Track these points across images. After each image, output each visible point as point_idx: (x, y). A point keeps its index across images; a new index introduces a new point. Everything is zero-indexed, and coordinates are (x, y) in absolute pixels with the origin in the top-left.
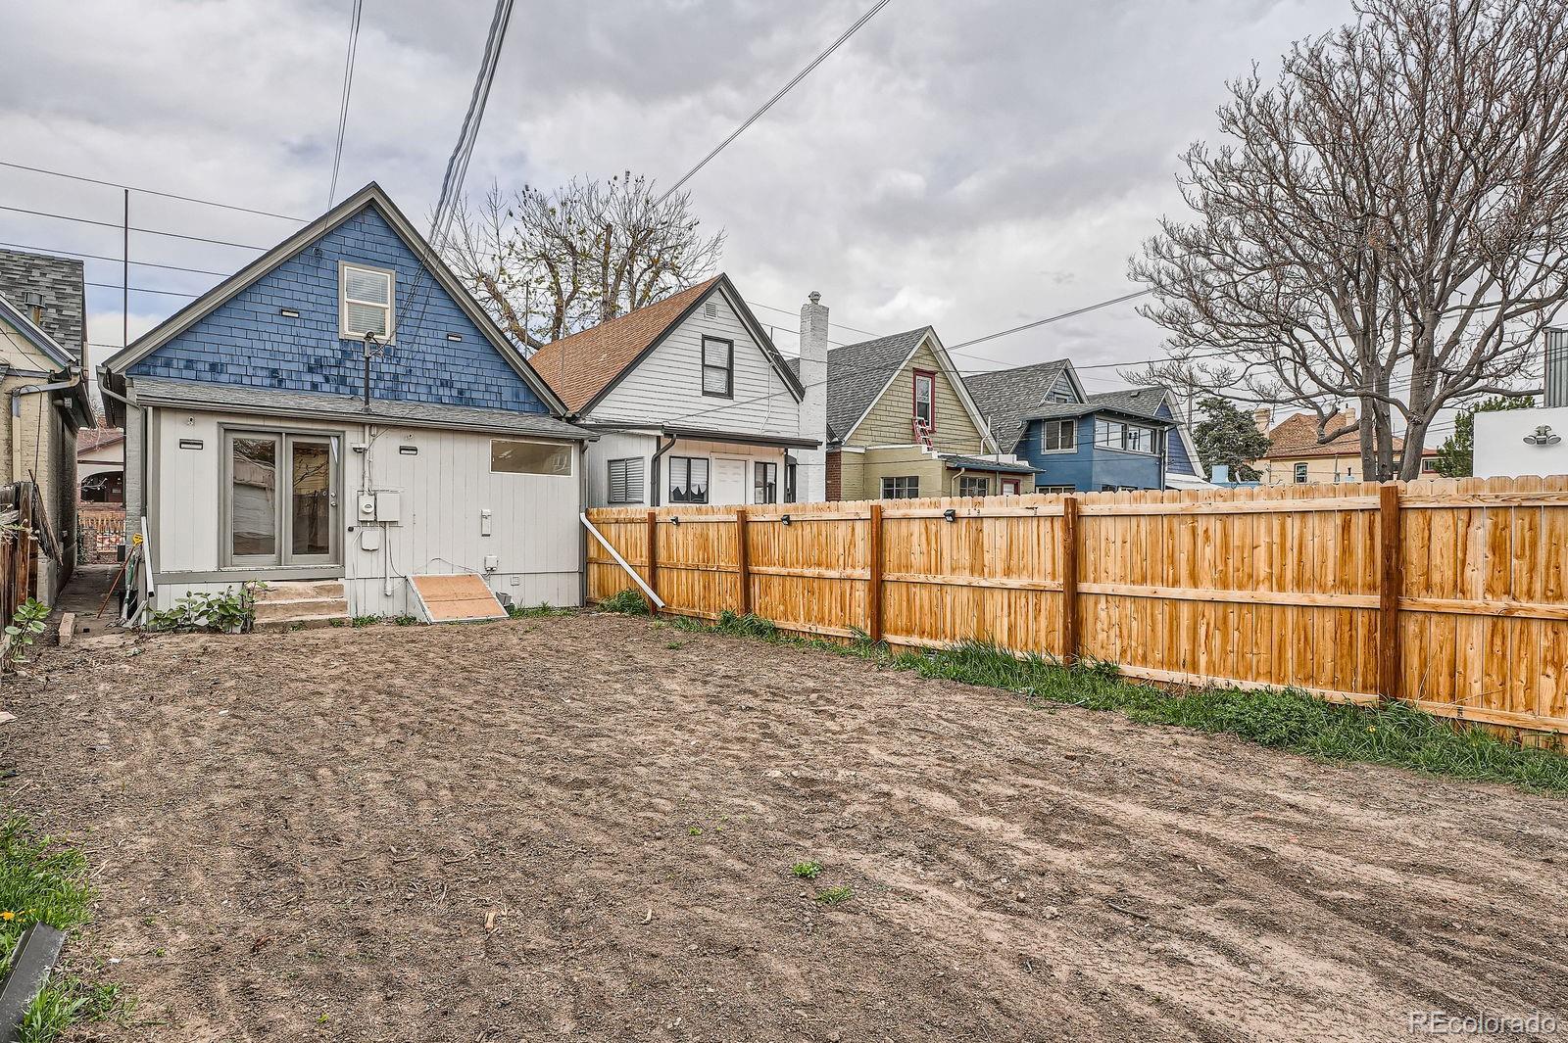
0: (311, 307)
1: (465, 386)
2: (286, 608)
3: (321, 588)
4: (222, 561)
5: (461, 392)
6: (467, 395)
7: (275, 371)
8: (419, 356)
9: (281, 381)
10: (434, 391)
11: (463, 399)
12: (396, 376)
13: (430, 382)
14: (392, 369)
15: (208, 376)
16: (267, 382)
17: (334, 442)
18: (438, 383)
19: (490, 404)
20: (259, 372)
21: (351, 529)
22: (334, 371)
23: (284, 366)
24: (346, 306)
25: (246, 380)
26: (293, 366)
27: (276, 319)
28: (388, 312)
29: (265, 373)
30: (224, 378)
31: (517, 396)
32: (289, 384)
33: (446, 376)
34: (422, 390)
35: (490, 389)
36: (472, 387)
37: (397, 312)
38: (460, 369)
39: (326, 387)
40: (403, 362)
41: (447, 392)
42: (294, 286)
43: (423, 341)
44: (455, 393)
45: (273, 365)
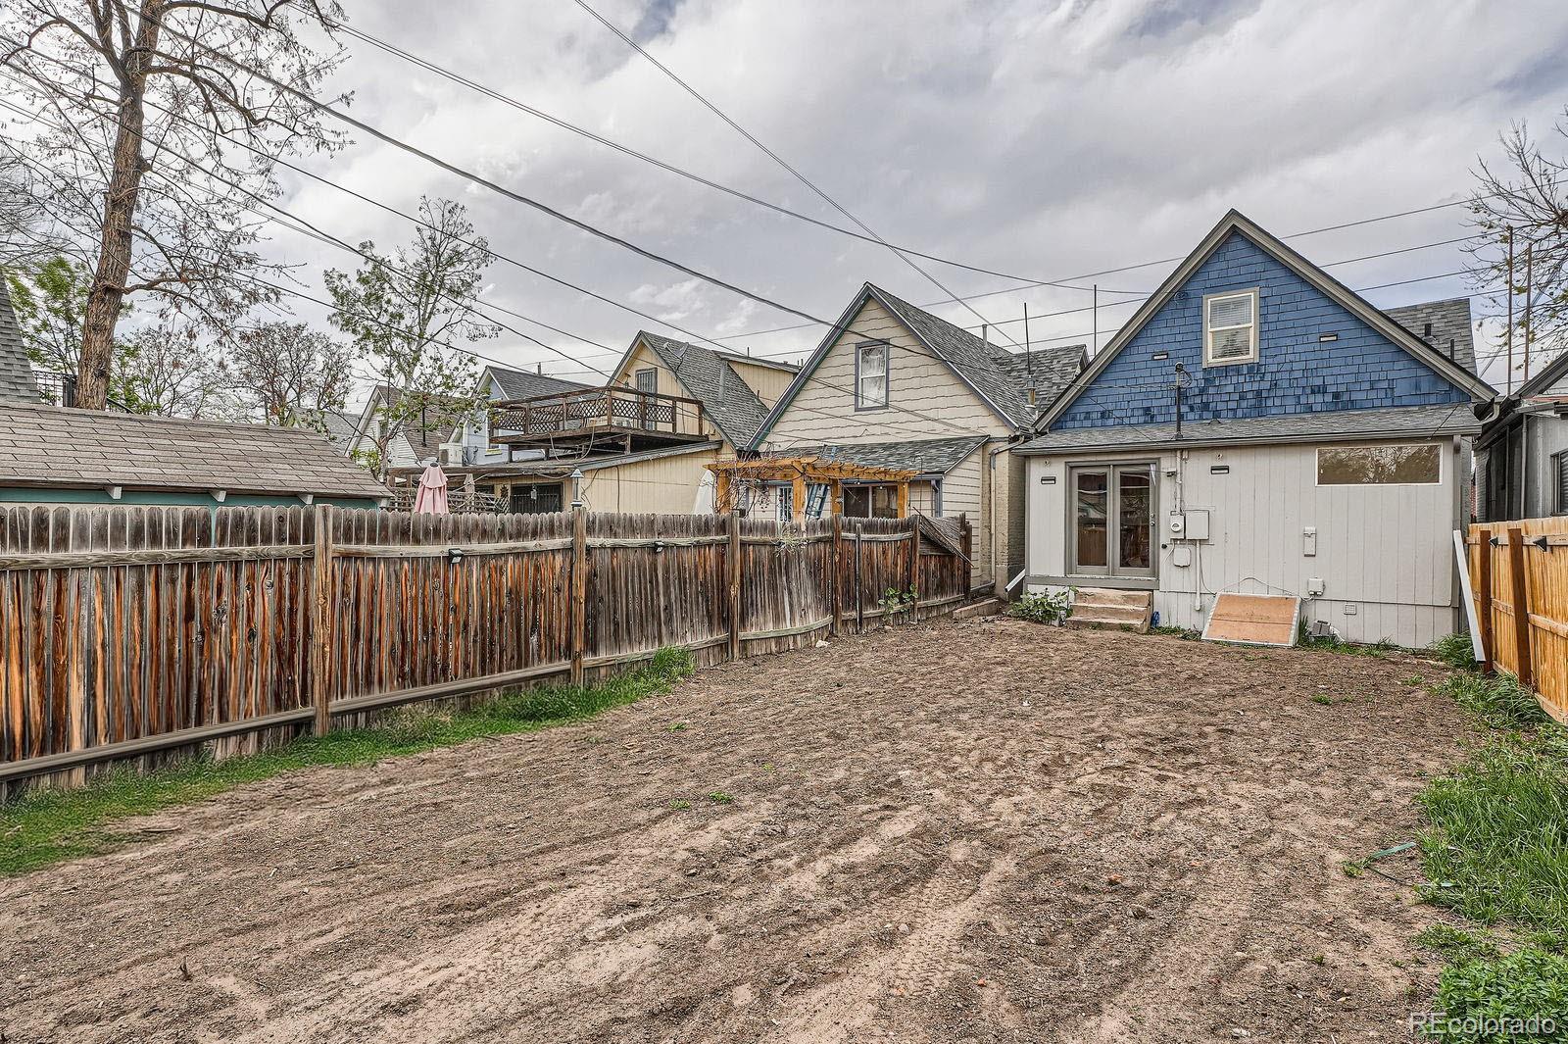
0: (1178, 345)
1: (1343, 388)
2: (1096, 611)
3: (1128, 597)
4: (1068, 569)
5: (1336, 395)
6: (1345, 398)
7: (1148, 409)
8: (1287, 367)
9: (1152, 417)
10: (1303, 400)
11: (1341, 403)
12: (1259, 392)
13: (1299, 392)
14: (1256, 386)
15: (1099, 422)
16: (1142, 419)
17: (1153, 468)
18: (1309, 391)
19: (1377, 403)
20: (1136, 413)
21: (1165, 547)
22: (1198, 400)
23: (1155, 403)
24: (1210, 336)
25: (1126, 421)
26: (1163, 402)
27: (1150, 364)
28: (1252, 331)
29: (1141, 412)
30: (1110, 422)
31: (1417, 387)
32: (1160, 419)
33: (1318, 382)
34: (1290, 401)
35: (1377, 386)
36: (1351, 387)
37: (1261, 327)
38: (1336, 371)
39: (1191, 416)
40: (1268, 377)
41: (1319, 398)
42: (1164, 331)
43: (1290, 350)
44: (1329, 398)
45: (1146, 404)
